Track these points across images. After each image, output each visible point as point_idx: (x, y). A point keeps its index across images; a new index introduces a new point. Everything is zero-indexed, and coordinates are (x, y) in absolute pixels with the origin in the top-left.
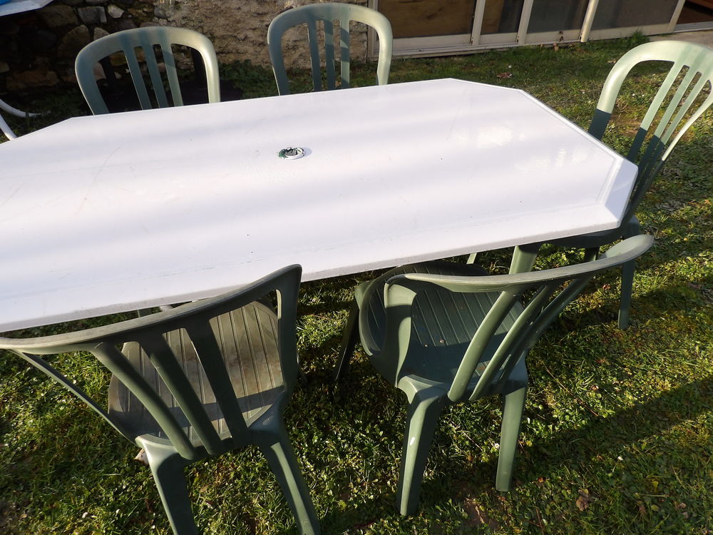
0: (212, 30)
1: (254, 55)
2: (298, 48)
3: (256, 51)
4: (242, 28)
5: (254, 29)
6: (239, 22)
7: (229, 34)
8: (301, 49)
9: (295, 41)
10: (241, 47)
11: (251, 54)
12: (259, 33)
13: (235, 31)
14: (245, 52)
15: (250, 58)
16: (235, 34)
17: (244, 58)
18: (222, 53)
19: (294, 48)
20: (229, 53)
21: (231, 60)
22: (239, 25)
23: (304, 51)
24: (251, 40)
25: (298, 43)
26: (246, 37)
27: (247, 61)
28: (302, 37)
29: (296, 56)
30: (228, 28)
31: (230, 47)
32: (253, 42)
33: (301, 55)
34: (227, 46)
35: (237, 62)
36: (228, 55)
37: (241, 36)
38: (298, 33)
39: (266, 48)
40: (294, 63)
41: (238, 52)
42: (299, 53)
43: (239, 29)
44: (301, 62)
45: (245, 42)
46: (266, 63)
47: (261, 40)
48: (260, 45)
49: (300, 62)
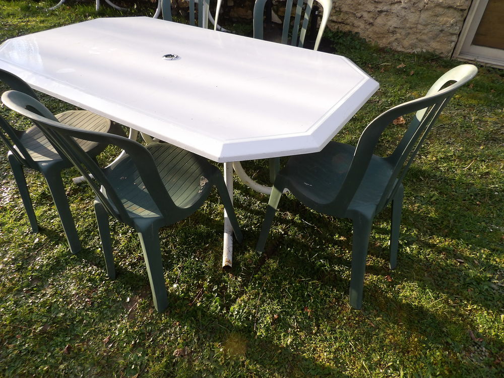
0: (341, 6)
1: (363, 30)
2: (396, 33)
3: (365, 28)
4: (361, 9)
5: (369, 12)
6: (360, 4)
7: (351, 11)
8: (398, 35)
9: (395, 28)
10: (357, 23)
11: (361, 29)
12: (371, 15)
13: (356, 10)
14: (358, 27)
15: (360, 32)
16: (355, 13)
17: (356, 30)
18: (343, 23)
19: (394, 32)
20: (347, 24)
21: (347, 30)
22: (359, 7)
23: (400, 37)
24: (365, 19)
25: (397, 30)
26: (362, 17)
27: (357, 33)
28: (401, 26)
29: (392, 39)
30: (351, 7)
31: (348, 21)
32: (365, 20)
33: (396, 39)
34: (347, 19)
35: (350, 32)
37: (359, 15)
38: (399, 22)
39: (373, 27)
40: (389, 43)
41: (353, 25)
42: (395, 38)
43: (358, 10)
44: (395, 45)
45: (361, 19)
46: (370, 38)
47: (371, 21)
48: (369, 24)
49: (394, 44)
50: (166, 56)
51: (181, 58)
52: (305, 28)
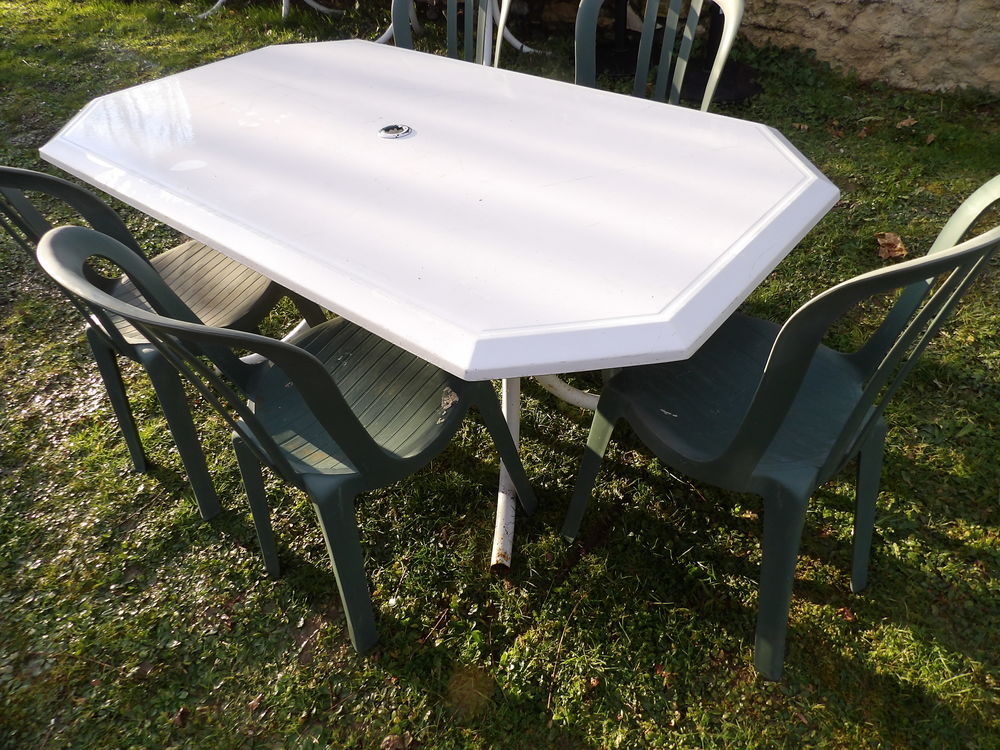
1: (824, 45)
2: (899, 49)
3: (830, 40)
5: (839, 4)
7: (799, 4)
8: (903, 52)
9: (898, 37)
10: (810, 28)
11: (821, 42)
12: (843, 10)
14: (813, 37)
15: (817, 48)
16: (808, 7)
17: (808, 44)
18: (780, 30)
19: (893, 48)
20: (788, 32)
21: (788, 44)
23: (908, 57)
24: (829, 19)
25: (901, 42)
26: (822, 15)
27: (810, 50)
28: (912, 32)
29: (890, 62)
31: (792, 25)
32: (830, 23)
33: (899, 62)
34: (788, 21)
35: (795, 48)
36: (786, 36)
37: (816, 11)
38: (907, 24)
39: (848, 37)
40: (882, 72)
41: (802, 34)
42: (898, 58)
44: (895, 74)
45: (819, 21)
46: (839, 60)
47: (843, 23)
48: (839, 30)
49: (893, 73)
50: (387, 130)
51: (416, 133)
52: (684, 58)
